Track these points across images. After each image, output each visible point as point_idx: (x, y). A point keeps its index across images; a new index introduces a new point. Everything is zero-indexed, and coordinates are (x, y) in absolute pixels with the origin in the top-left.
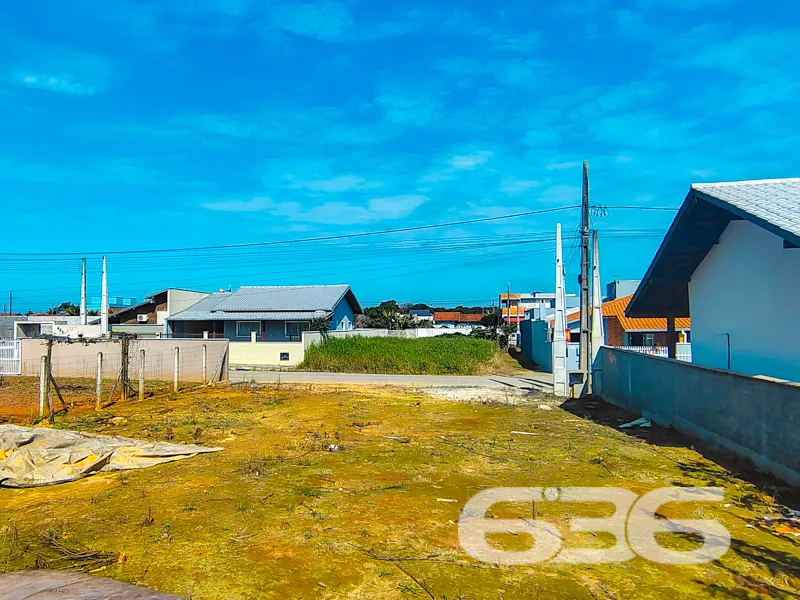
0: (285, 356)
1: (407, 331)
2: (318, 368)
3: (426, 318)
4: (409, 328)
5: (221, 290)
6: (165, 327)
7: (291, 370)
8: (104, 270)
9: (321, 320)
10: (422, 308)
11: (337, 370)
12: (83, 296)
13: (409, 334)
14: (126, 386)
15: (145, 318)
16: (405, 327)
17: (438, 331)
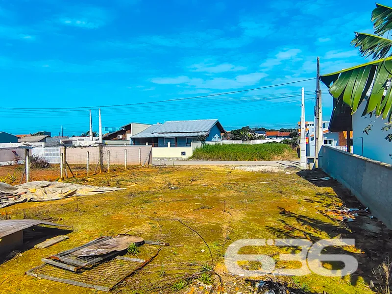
0: (183, 153)
1: (252, 141)
2: (198, 158)
3: (262, 135)
4: (253, 139)
5: (158, 123)
6: (130, 141)
7: (186, 160)
8: (100, 115)
9: (202, 136)
10: (263, 130)
11: (207, 159)
12: (91, 127)
13: (252, 142)
14: (102, 166)
15: (121, 137)
16: (252, 139)
17: (268, 140)
